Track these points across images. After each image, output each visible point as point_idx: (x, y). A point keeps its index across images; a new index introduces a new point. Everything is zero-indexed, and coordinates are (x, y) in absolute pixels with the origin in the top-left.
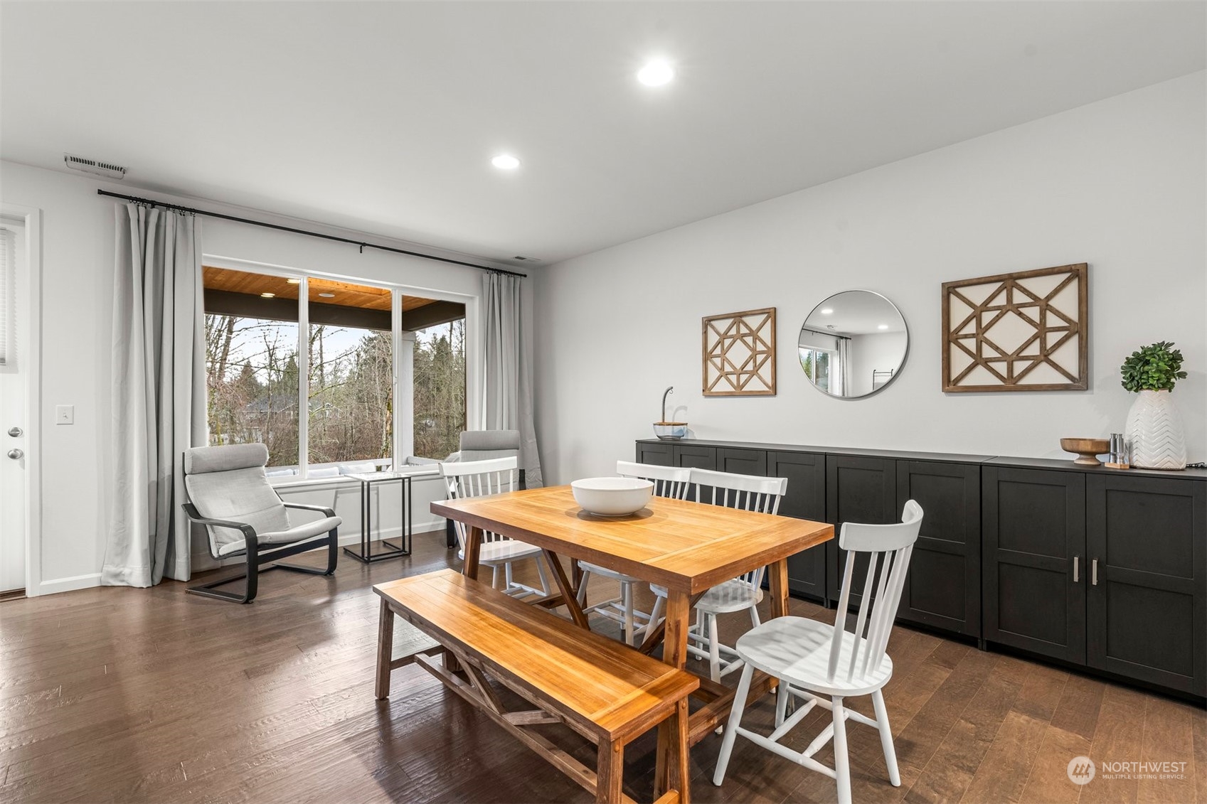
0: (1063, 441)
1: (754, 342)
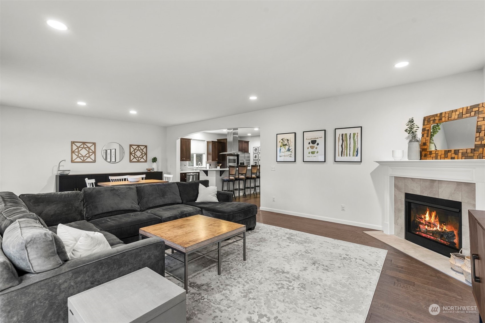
0: (147, 169)
1: (89, 150)
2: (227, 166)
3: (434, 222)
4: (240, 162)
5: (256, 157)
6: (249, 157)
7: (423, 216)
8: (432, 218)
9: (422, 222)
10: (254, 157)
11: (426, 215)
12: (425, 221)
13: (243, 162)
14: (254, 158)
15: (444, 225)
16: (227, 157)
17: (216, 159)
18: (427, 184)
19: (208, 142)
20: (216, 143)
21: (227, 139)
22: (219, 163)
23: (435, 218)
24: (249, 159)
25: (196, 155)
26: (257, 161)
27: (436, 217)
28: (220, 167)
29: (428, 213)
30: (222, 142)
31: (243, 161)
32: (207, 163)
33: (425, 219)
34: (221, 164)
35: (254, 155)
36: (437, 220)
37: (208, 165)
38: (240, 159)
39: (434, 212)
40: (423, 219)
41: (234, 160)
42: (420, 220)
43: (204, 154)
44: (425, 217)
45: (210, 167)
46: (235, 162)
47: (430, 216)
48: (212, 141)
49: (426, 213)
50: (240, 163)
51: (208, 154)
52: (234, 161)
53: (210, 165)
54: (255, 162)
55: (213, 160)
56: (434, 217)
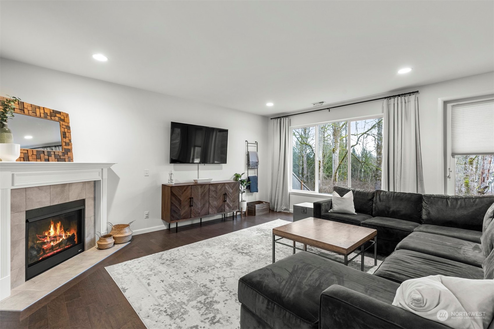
3: (60, 233)
7: (46, 233)
8: (57, 231)
9: (46, 241)
11: (50, 230)
12: (50, 237)
15: (68, 232)
18: (58, 189)
23: (61, 229)
27: (61, 227)
29: (52, 226)
33: (50, 234)
36: (62, 230)
39: (58, 223)
40: (47, 236)
42: (43, 239)
44: (49, 233)
47: (55, 229)
49: (51, 227)
56: (59, 228)
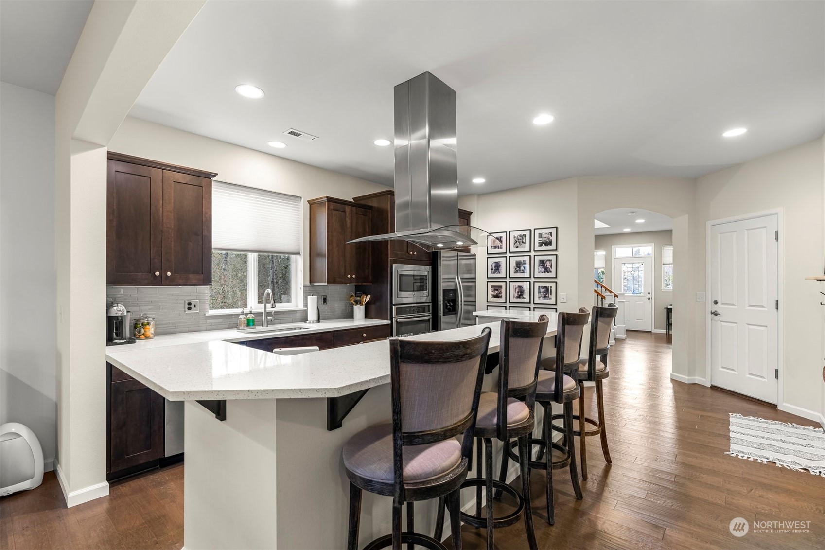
2: (392, 305)
4: (442, 285)
5: (497, 266)
6: (472, 269)
10: (490, 268)
13: (453, 288)
14: (490, 271)
16: (394, 266)
17: (345, 275)
19: (312, 203)
20: (348, 209)
21: (392, 193)
22: (360, 290)
24: (472, 276)
25: (260, 257)
26: (503, 284)
28: (363, 308)
30: (371, 208)
31: (453, 284)
32: (310, 289)
34: (369, 297)
35: (491, 261)
37: (312, 300)
38: (442, 275)
41: (423, 279)
43: (298, 254)
45: (323, 308)
46: (421, 289)
48: (330, 200)
50: (444, 291)
51: (314, 254)
52: (419, 284)
53: (325, 300)
54: (492, 287)
55: (332, 280)
